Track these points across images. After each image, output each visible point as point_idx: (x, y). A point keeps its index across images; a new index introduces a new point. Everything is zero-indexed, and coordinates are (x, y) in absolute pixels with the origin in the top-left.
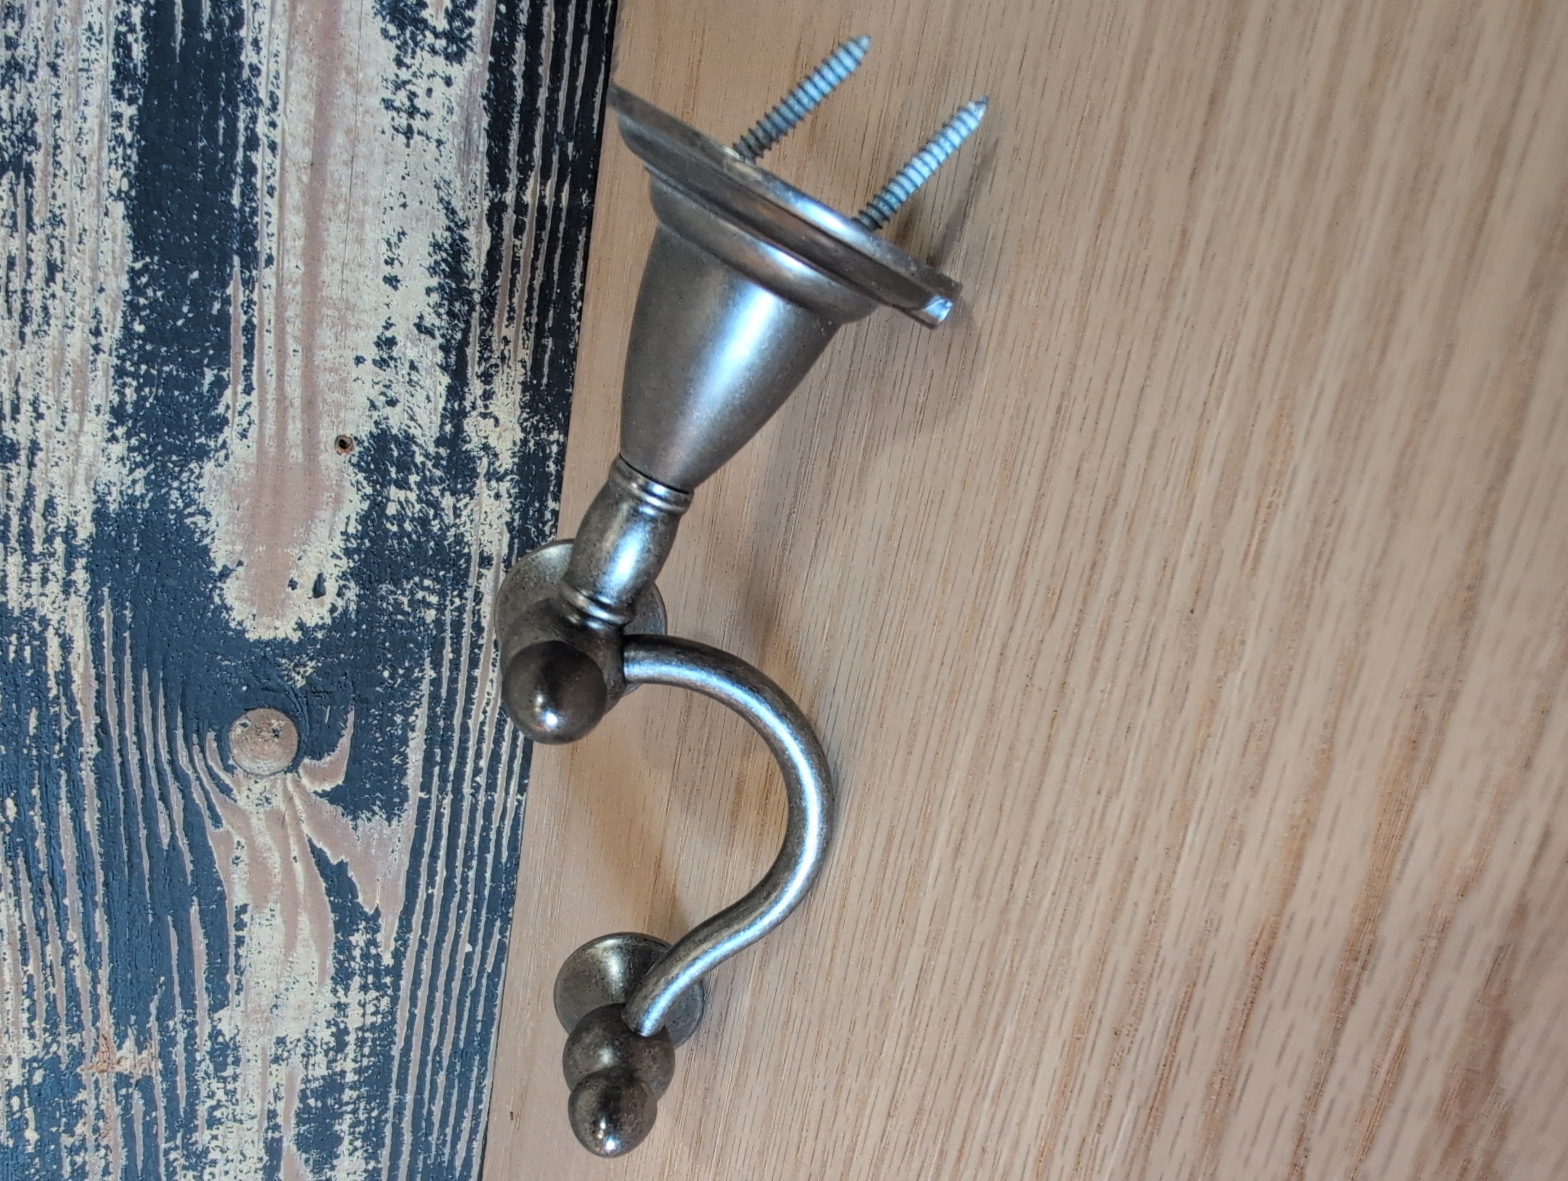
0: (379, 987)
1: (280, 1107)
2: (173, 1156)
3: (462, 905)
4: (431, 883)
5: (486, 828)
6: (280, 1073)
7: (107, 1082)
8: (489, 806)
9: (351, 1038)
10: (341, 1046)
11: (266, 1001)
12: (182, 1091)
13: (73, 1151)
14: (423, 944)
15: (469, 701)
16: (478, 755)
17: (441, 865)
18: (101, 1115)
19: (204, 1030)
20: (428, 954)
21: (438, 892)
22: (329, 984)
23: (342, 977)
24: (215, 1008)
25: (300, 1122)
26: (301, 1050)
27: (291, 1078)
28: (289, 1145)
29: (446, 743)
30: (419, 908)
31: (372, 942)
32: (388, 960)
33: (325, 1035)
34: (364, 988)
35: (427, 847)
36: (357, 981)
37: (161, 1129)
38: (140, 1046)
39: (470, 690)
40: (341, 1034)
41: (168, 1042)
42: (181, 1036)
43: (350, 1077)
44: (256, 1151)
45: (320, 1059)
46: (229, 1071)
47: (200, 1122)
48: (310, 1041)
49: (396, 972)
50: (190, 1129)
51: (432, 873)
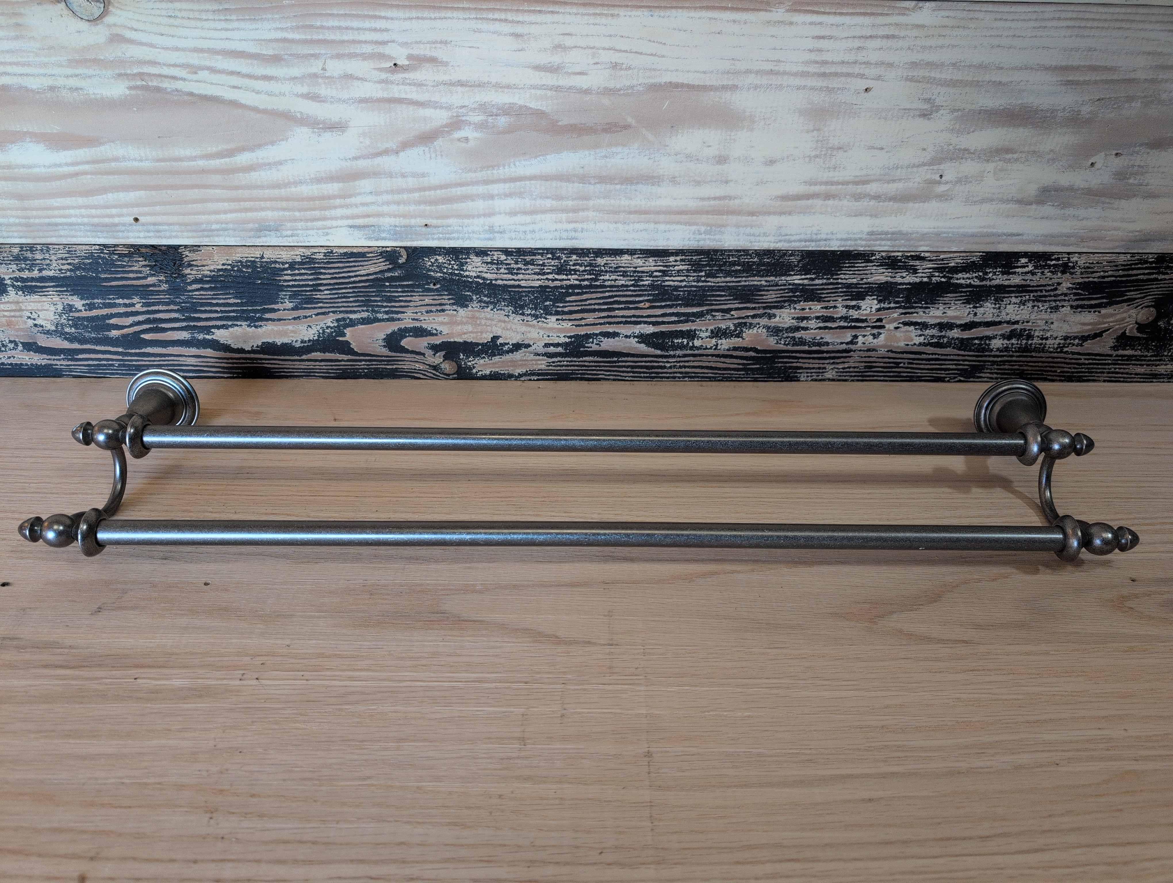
0: (1057, 348)
1: (1030, 324)
2: (1027, 297)
3: (1075, 368)
4: (1085, 359)
5: (1096, 373)
6: (1041, 323)
7: (1060, 281)
8: (1103, 373)
9: (1044, 341)
10: (1042, 339)
11: (1067, 319)
12: (1047, 299)
13: (1042, 273)
14: (1065, 358)
15: (1137, 365)
16: (1120, 369)
17: (1091, 361)
18: (1051, 279)
19: (1065, 304)
20: (1063, 360)
21: (1082, 361)
22: (1064, 335)
23: (1066, 338)
24: (1072, 307)
25: (1021, 329)
26: (1047, 328)
27: (1038, 326)
28: (1016, 326)
29: (1127, 360)
30: (1079, 357)
31: (1073, 345)
32: (1065, 349)
33: (1048, 335)
34: (1060, 344)
35: (1098, 357)
36: (1062, 342)
37: (1039, 294)
38: (1069, 288)
39: (1141, 365)
40: (1047, 339)
41: (1066, 295)
42: (1066, 298)
43: (1030, 342)
44: (1017, 318)
45: (1041, 333)
46: (1049, 310)
47: (1036, 303)
48: (1048, 331)
49: (1061, 352)
50: (1034, 301)
51: (1088, 359)
